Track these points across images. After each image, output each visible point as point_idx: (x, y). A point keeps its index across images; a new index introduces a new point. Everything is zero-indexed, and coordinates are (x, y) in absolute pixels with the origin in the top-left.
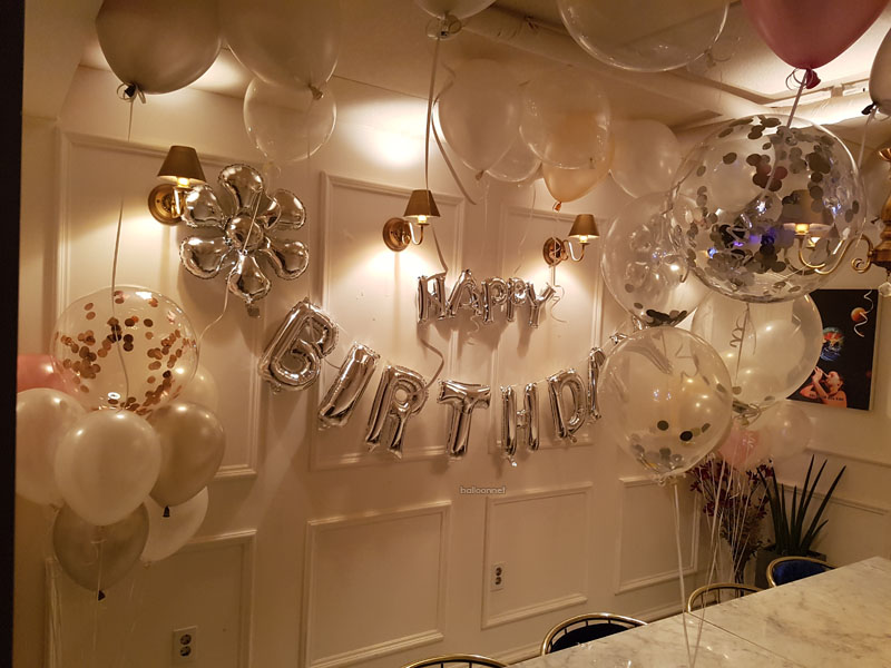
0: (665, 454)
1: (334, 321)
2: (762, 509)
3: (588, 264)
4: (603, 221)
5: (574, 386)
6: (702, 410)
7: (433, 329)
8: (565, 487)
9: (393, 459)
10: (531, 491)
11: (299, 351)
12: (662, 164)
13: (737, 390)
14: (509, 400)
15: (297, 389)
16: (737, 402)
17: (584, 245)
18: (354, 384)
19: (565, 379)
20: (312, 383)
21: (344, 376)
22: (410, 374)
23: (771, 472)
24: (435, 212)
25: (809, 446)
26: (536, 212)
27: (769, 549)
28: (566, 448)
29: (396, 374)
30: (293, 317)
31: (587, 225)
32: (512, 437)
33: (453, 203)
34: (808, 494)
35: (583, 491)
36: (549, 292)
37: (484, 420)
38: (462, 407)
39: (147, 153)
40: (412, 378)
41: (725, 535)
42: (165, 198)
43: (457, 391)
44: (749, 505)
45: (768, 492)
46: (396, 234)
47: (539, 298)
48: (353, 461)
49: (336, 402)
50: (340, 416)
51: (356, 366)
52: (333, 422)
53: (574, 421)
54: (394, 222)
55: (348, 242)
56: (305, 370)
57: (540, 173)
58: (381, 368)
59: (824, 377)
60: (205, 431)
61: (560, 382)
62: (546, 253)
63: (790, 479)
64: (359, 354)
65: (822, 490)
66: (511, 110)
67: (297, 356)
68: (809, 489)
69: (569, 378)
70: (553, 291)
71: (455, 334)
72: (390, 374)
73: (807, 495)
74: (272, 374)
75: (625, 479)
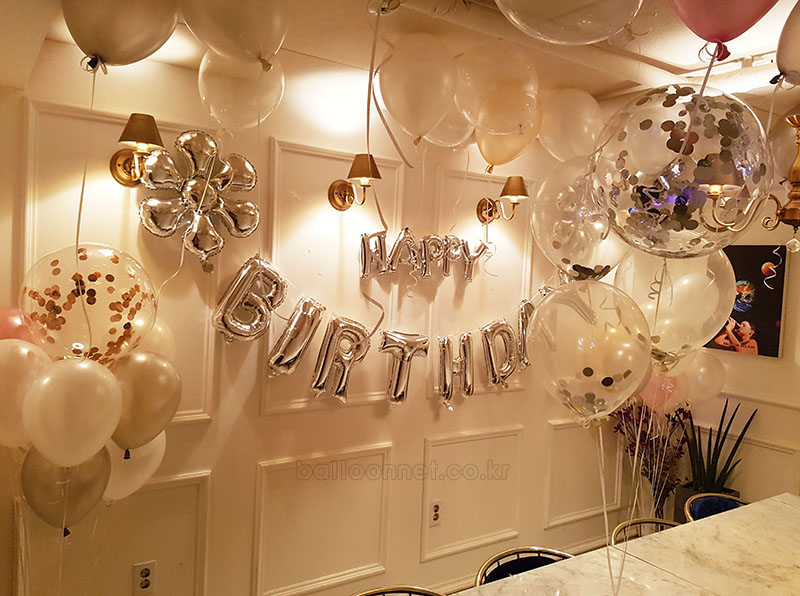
0: (590, 398)
1: (283, 276)
2: (681, 448)
3: (518, 222)
4: (531, 183)
5: (506, 335)
6: (624, 358)
7: (374, 283)
8: (498, 430)
9: (338, 404)
10: (466, 433)
11: (251, 304)
12: (586, 130)
13: (656, 339)
14: (445, 348)
15: (248, 339)
16: (656, 350)
17: (514, 204)
18: (301, 335)
19: (499, 329)
20: (263, 334)
21: (292, 327)
22: (354, 325)
23: (688, 415)
24: (376, 175)
25: (723, 391)
26: (469, 174)
27: (687, 486)
28: (499, 393)
29: (341, 325)
30: (245, 272)
31: (517, 187)
32: (448, 383)
33: (393, 166)
34: (722, 435)
35: (514, 433)
36: (483, 249)
37: (423, 367)
38: (401, 355)
39: (108, 120)
40: (356, 328)
41: (645, 474)
42: (126, 162)
43: (397, 340)
44: (668, 445)
45: (685, 433)
46: (340, 194)
47: (473, 254)
48: (301, 406)
49: (284, 351)
50: (288, 365)
51: (303, 317)
52: (282, 370)
53: (506, 368)
54: (339, 183)
55: (296, 202)
56: (256, 322)
57: (473, 138)
58: (326, 320)
59: (737, 327)
60: (162, 379)
61: (493, 332)
62: (479, 212)
63: (706, 422)
64: (306, 306)
65: (735, 431)
66: (446, 80)
67: (248, 309)
68: (723, 430)
69: (501, 329)
70: (485, 247)
71: (395, 288)
72: (335, 325)
73: (721, 437)
74: (226, 326)
75: (553, 422)
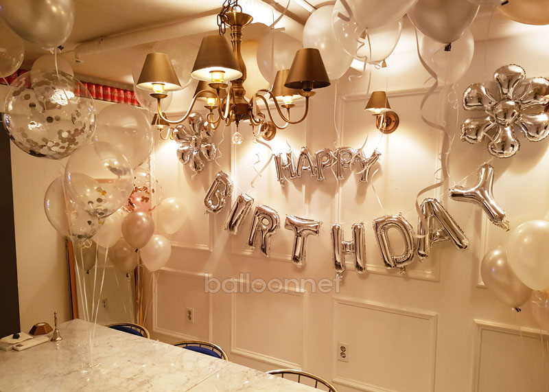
38: (297, 233)
70: (377, 154)
75: (477, 321)
